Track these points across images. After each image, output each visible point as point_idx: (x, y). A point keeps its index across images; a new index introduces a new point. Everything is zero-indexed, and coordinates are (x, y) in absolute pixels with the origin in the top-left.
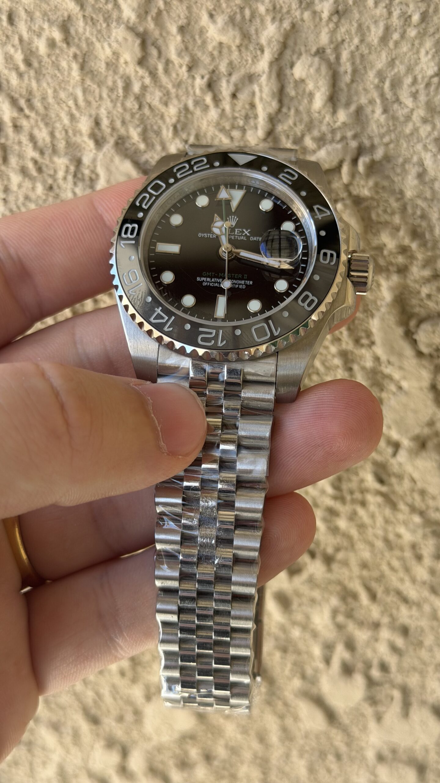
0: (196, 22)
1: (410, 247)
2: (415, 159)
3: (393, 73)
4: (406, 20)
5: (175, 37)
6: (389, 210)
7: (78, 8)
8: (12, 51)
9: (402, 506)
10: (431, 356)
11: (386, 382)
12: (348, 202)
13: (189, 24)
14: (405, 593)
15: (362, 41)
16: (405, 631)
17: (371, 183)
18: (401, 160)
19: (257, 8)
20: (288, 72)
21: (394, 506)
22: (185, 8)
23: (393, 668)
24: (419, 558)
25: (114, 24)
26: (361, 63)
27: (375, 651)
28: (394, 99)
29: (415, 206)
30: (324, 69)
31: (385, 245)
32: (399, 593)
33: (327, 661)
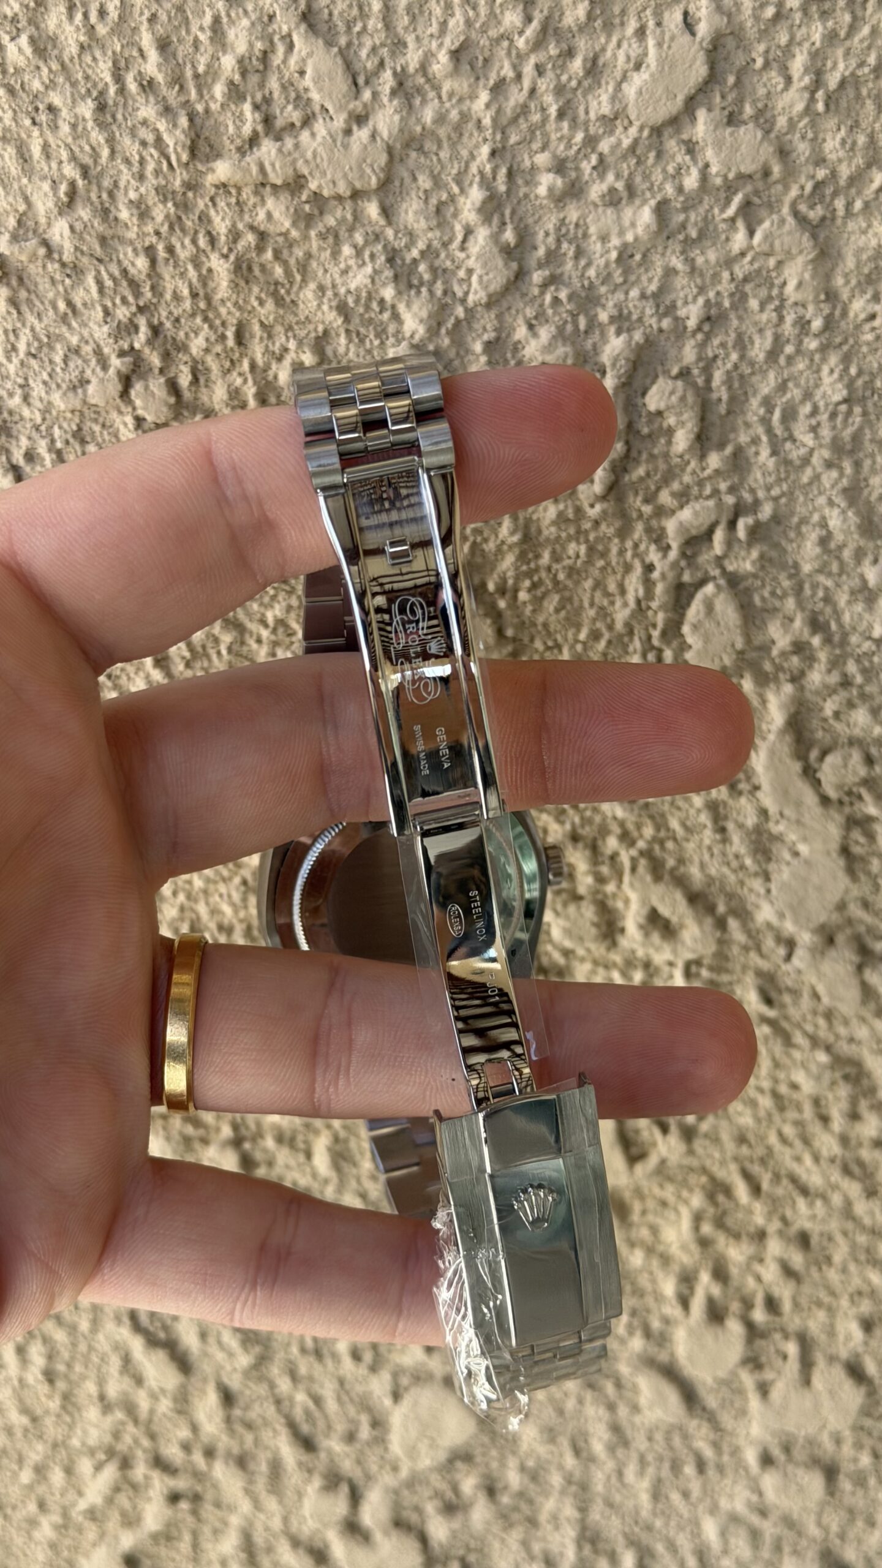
0: (509, 335)
1: (809, 643)
2: (816, 517)
3: (784, 400)
4: (803, 327)
5: (478, 356)
6: (779, 592)
7: (340, 321)
8: (239, 381)
9: (799, 1038)
10: (841, 802)
11: (776, 848)
12: (722, 582)
13: (498, 339)
14: (804, 1177)
15: (742, 357)
16: (804, 1240)
17: (755, 554)
18: (795, 520)
19: (596, 315)
20: (639, 401)
21: (788, 1041)
22: (493, 316)
23: (787, 1306)
24: (825, 1119)
25: (392, 340)
26: (742, 386)
27: (759, 1279)
28: (786, 435)
29: (815, 586)
30: (690, 399)
31: (773, 642)
32: (794, 1180)
33: (684, 1302)
